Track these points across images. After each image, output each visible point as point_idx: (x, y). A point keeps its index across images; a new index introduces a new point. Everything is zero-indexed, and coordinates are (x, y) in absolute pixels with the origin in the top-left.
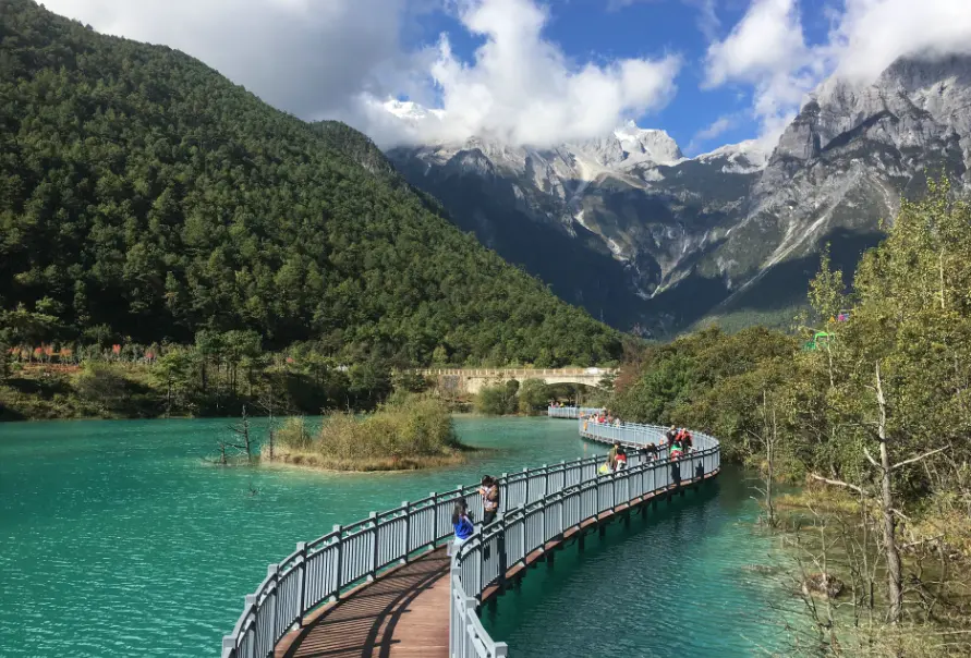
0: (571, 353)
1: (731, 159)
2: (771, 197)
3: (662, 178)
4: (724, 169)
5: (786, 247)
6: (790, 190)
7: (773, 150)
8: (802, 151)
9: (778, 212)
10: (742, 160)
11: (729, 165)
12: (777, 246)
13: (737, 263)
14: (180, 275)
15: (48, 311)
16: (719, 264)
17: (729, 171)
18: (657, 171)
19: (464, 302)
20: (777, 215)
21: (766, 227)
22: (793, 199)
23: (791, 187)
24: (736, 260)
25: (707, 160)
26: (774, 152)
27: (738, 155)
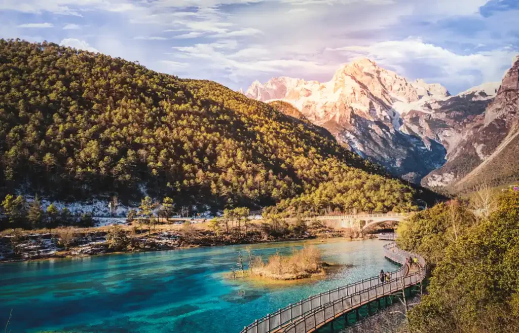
0: (393, 203)
1: (477, 94)
2: (500, 111)
3: (440, 107)
4: (474, 99)
5: (512, 135)
6: (511, 107)
7: (499, 87)
8: (515, 86)
9: (505, 118)
10: (483, 94)
11: (476, 96)
12: (507, 135)
13: (485, 145)
14: (216, 181)
15: (168, 202)
16: (475, 147)
17: (476, 100)
18: (437, 103)
19: (340, 181)
20: (505, 120)
21: (499, 126)
22: (513, 110)
23: (511, 105)
24: (485, 144)
25: (463, 95)
26: (500, 88)
27: (480, 92)
